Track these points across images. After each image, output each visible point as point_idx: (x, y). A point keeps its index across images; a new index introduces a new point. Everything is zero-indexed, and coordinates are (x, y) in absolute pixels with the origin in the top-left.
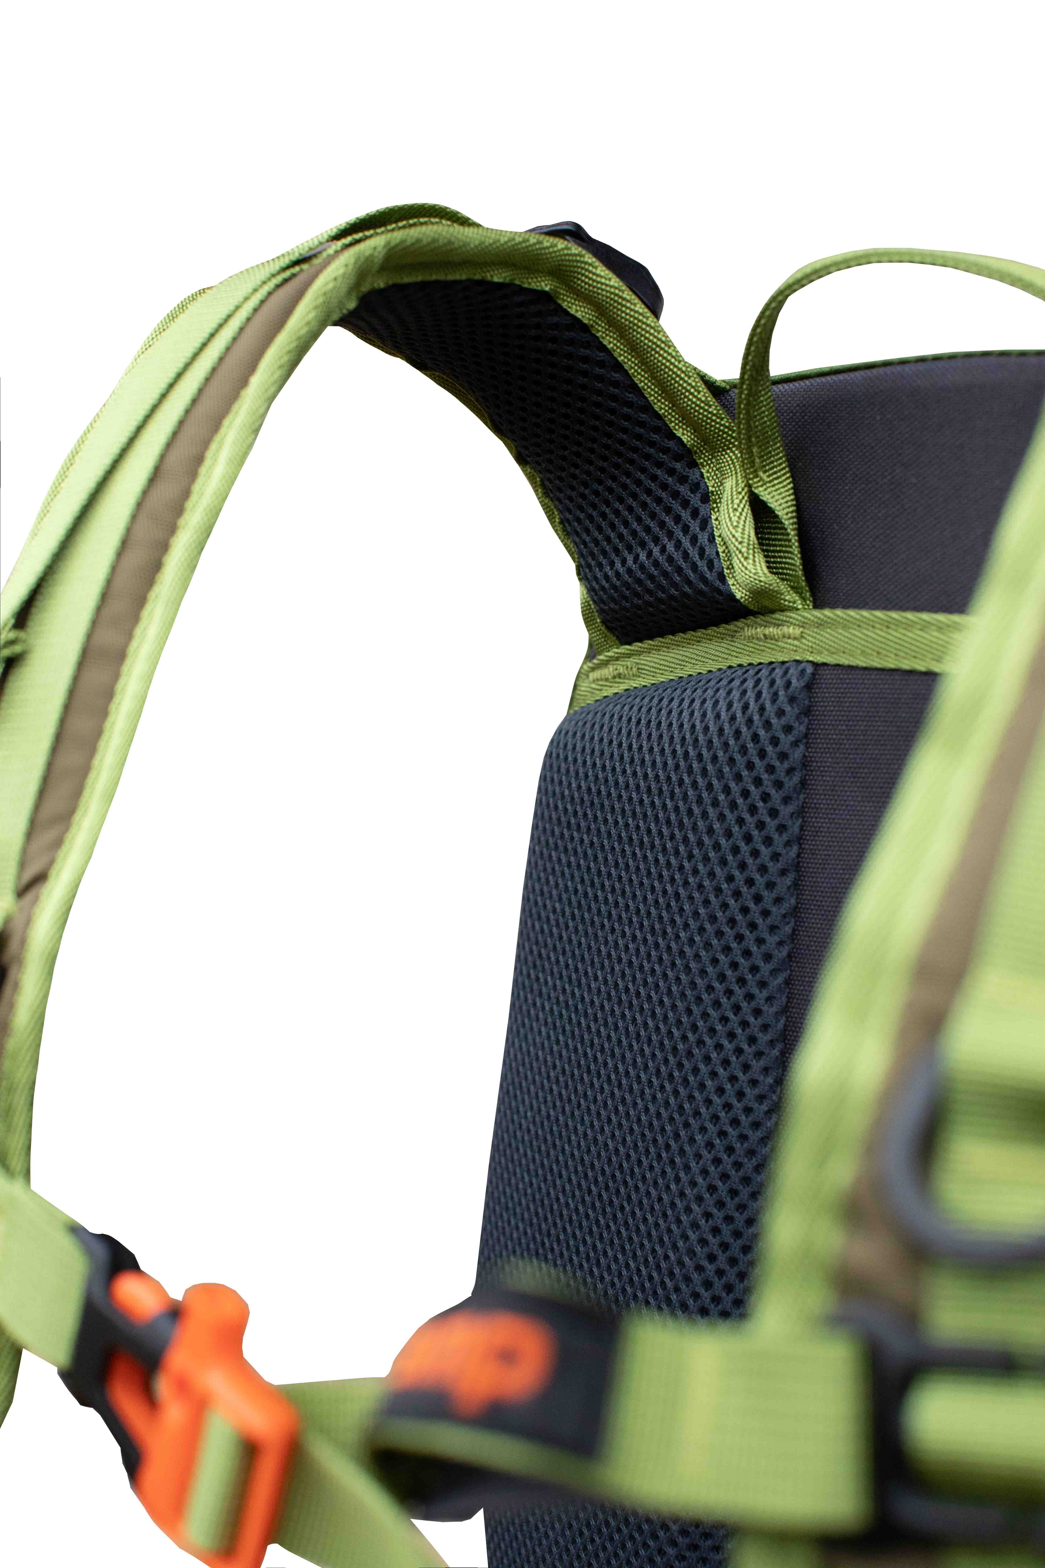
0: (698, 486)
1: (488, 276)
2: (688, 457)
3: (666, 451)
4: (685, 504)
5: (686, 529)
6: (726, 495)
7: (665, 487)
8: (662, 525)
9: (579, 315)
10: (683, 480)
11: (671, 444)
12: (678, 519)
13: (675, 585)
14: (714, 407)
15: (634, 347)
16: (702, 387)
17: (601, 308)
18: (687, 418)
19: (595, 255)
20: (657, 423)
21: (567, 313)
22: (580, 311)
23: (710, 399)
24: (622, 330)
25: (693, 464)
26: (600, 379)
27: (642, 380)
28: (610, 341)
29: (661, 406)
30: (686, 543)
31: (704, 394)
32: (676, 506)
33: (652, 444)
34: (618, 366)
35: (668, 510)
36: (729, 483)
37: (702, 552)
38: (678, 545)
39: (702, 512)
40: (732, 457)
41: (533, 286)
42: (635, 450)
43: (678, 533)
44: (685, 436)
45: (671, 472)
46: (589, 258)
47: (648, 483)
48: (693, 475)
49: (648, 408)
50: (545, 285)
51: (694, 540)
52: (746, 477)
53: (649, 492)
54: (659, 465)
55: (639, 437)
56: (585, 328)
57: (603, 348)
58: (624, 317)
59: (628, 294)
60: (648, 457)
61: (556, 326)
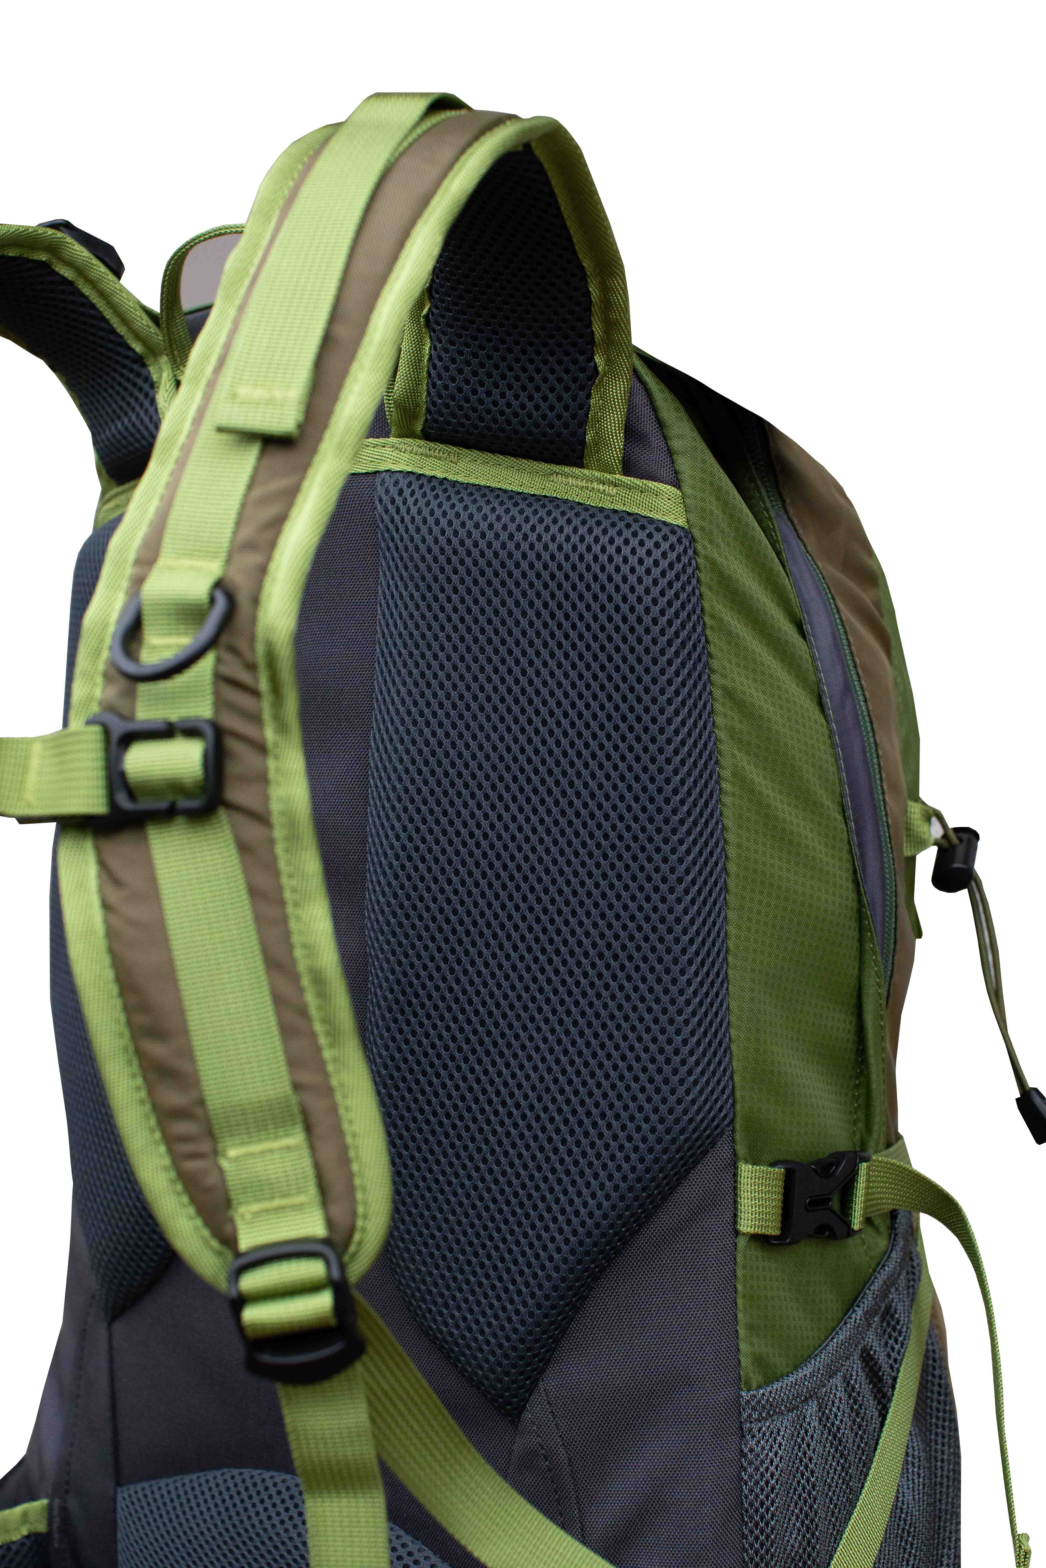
0: (147, 379)
1: (6, 253)
2: (140, 361)
3: (127, 357)
4: (141, 390)
5: (141, 405)
6: (163, 382)
7: (128, 380)
8: (129, 404)
9: (66, 275)
10: (139, 375)
11: (130, 354)
12: (137, 399)
13: (137, 441)
14: (153, 328)
15: (102, 294)
16: (144, 316)
17: (80, 271)
18: (138, 336)
19: (73, 237)
20: (119, 340)
21: (57, 274)
22: (67, 273)
23: (151, 324)
24: (94, 284)
25: (144, 365)
26: (83, 314)
27: (108, 314)
28: (87, 291)
29: (121, 330)
30: (142, 414)
31: (146, 320)
32: (136, 393)
33: (119, 354)
34: (93, 306)
35: (131, 395)
36: (165, 375)
37: (151, 419)
38: (138, 415)
39: (151, 394)
40: (164, 359)
41: (35, 258)
42: (109, 358)
43: (137, 408)
44: (138, 348)
45: (132, 370)
46: (69, 240)
47: (119, 378)
48: (143, 372)
49: (113, 331)
50: (43, 257)
51: (146, 411)
52: (173, 371)
53: (120, 384)
54: (124, 366)
55: (110, 350)
56: (71, 283)
57: (83, 295)
58: (93, 275)
59: (95, 261)
60: (117, 362)
61: (52, 282)
